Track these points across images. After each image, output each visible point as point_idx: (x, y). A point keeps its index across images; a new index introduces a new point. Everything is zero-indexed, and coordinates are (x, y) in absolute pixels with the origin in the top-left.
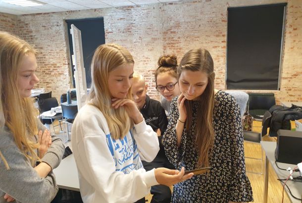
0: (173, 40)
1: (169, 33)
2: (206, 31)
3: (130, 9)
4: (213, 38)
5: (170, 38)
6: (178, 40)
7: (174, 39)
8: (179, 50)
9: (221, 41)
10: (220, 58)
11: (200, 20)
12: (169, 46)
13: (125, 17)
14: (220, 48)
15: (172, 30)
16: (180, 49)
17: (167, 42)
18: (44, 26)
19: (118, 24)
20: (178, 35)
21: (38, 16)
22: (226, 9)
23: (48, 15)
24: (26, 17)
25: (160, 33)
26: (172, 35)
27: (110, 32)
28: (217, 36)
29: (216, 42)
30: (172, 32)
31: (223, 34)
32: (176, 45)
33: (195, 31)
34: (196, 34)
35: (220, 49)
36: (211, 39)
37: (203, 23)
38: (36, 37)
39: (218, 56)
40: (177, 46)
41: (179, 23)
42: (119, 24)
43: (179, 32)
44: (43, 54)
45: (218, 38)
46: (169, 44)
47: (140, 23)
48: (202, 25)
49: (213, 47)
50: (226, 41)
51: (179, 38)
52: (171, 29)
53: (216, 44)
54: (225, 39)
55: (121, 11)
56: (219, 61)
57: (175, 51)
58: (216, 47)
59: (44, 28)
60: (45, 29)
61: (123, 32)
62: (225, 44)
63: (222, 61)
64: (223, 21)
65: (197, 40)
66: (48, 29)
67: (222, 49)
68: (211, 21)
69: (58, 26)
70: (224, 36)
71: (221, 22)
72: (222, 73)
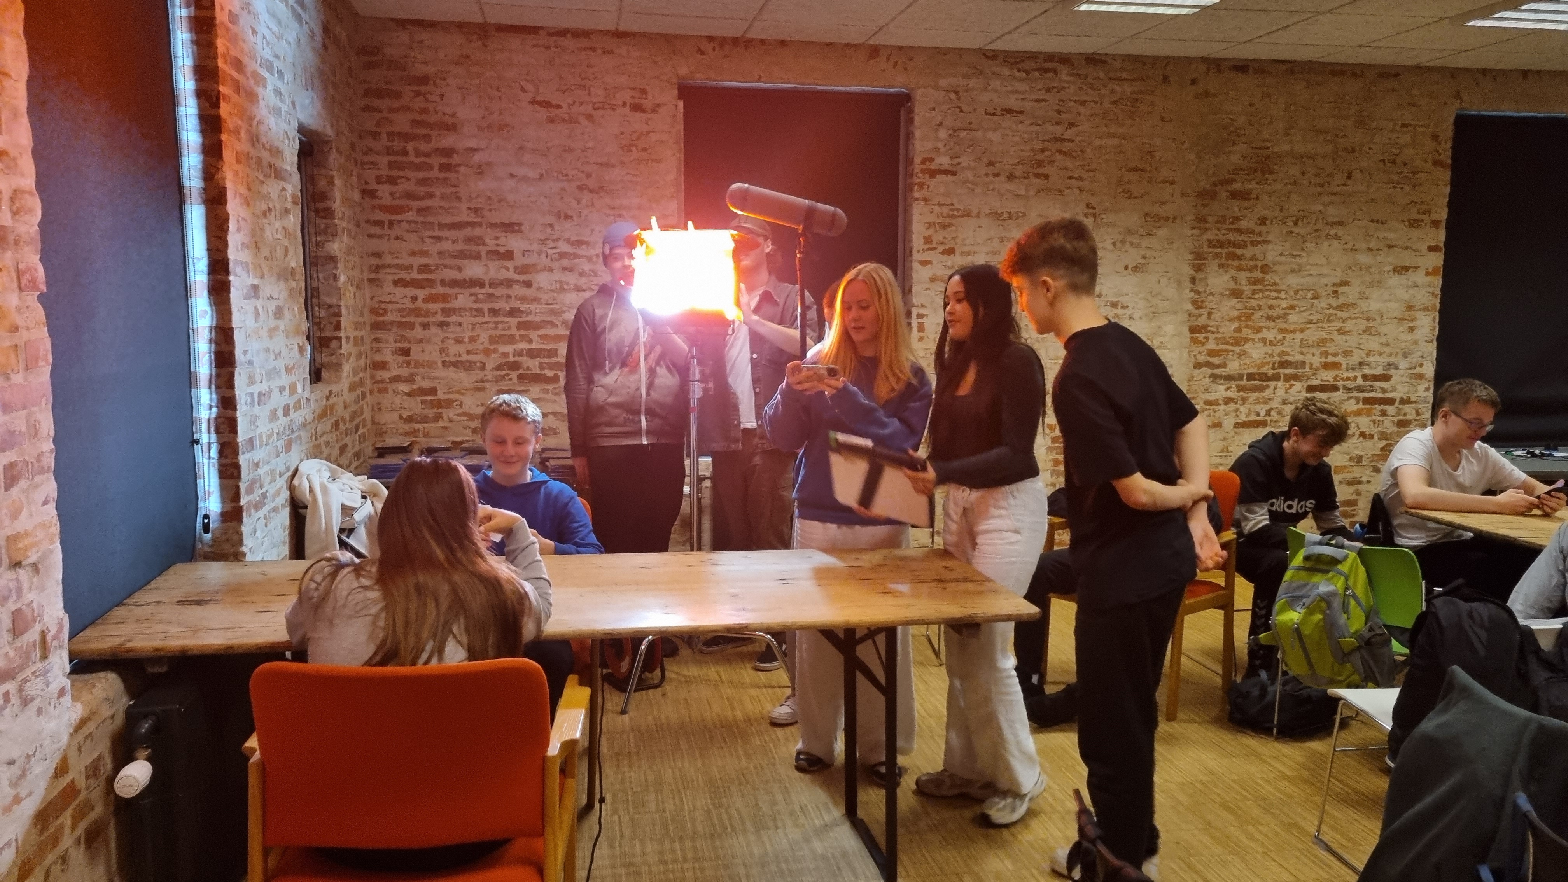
0: (1239, 231)
1: (1223, 195)
2: (1373, 201)
3: (1055, 72)
4: (1396, 233)
5: (1222, 220)
6: (1258, 229)
7: (1244, 224)
8: (1258, 274)
9: (1424, 248)
10: (1419, 315)
11: (1353, 151)
12: (1217, 256)
13: (1027, 105)
14: (1421, 273)
15: (1236, 186)
16: (1265, 269)
17: (1209, 235)
18: (546, 104)
19: (991, 135)
20: (1260, 210)
21: (514, 42)
22: (1452, 119)
23: (584, 42)
24: (425, 36)
25: (1183, 195)
26: (1235, 207)
27: (946, 172)
28: (1414, 224)
29: (1407, 248)
30: (1234, 195)
31: (1435, 216)
32: (1249, 252)
33: (1327, 199)
34: (1331, 210)
35: (1419, 277)
36: (1391, 235)
37: (1364, 163)
38: (477, 158)
39: (1410, 308)
40: (1254, 258)
41: (1268, 157)
42: (995, 136)
43: (1265, 197)
44: (520, 260)
45: (1415, 233)
46: (1221, 245)
47: (1098, 142)
48: (1357, 175)
49: (1394, 270)
50: (1442, 245)
51: (1263, 221)
52: (1231, 181)
53: (1407, 259)
54: (1441, 236)
55: (1006, 72)
56: (1411, 329)
57: (1243, 276)
58: (1406, 269)
59: (542, 114)
60: (551, 120)
61: (1011, 177)
62: (1437, 260)
63: (1427, 330)
64: (1437, 163)
65: (1337, 237)
66: (572, 121)
67: (1429, 279)
68: (1394, 162)
69: (637, 108)
70: (1436, 224)
71: (1429, 166)
72: (1421, 376)
